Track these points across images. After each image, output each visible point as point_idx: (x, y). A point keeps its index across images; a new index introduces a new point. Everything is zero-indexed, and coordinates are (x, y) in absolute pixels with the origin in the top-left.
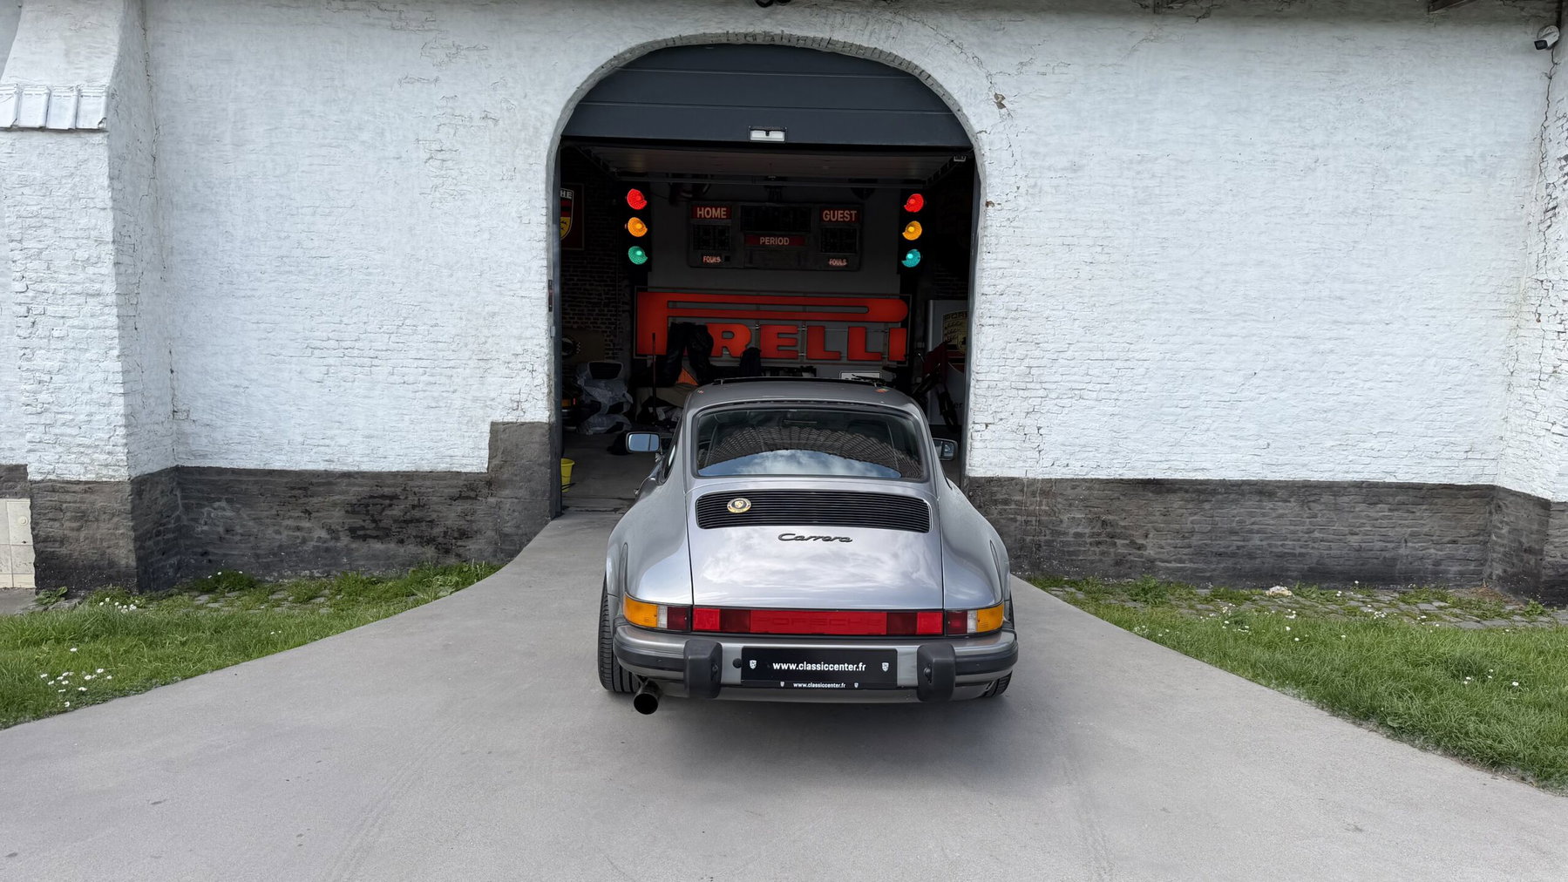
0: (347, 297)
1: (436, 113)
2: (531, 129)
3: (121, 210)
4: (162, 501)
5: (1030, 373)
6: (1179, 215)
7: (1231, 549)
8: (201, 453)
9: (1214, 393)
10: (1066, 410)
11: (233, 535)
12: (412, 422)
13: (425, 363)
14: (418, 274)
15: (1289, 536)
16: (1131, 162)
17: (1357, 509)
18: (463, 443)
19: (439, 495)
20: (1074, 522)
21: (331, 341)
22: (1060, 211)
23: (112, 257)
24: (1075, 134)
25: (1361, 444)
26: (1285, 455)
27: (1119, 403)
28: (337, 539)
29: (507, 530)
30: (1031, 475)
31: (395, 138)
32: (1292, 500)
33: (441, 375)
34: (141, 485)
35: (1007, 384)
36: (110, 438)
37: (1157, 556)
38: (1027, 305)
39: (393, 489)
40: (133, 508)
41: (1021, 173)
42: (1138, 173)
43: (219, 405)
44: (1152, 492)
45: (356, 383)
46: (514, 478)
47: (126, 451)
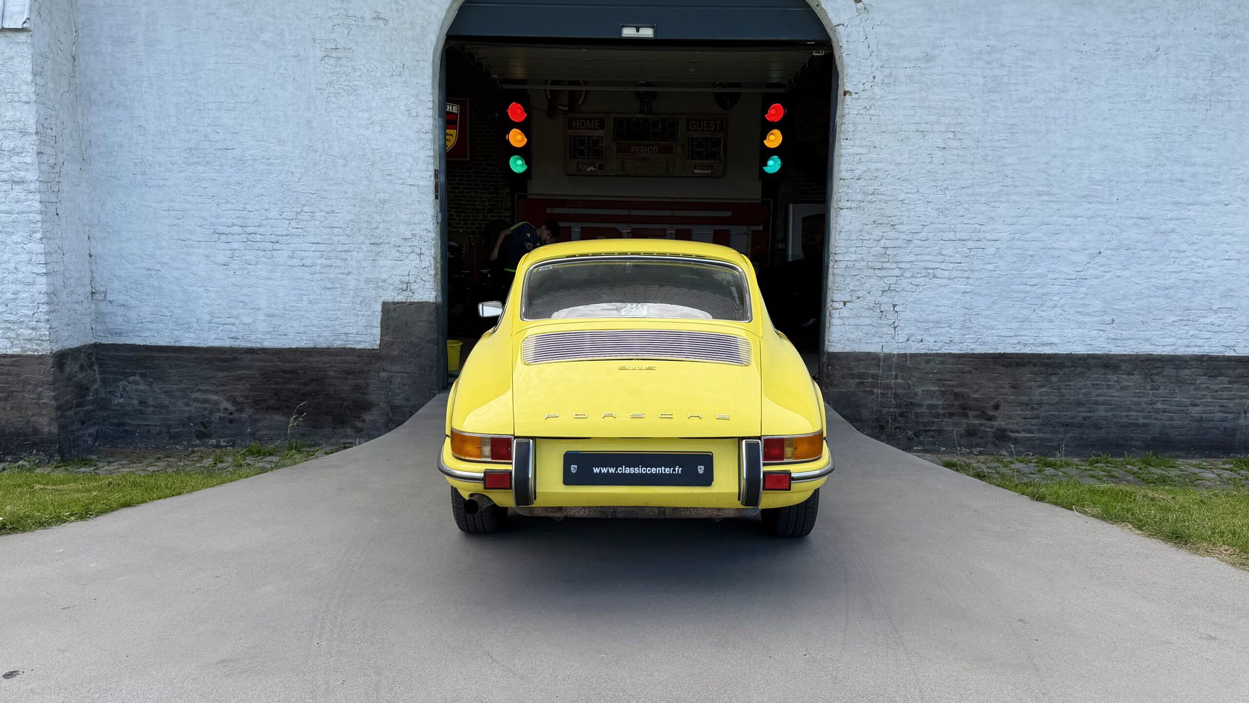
0: (250, 186)
1: (331, 13)
2: (419, 28)
3: (44, 104)
4: (81, 376)
5: (886, 253)
6: (1027, 102)
7: (1077, 419)
8: (118, 331)
9: (1060, 272)
10: (921, 288)
11: (146, 407)
12: (310, 302)
13: (322, 247)
14: (315, 164)
15: (1133, 407)
16: (981, 52)
17: (1198, 382)
18: (357, 322)
19: (335, 369)
20: (927, 394)
21: (234, 227)
22: (914, 100)
23: (35, 148)
24: (929, 26)
25: (1201, 320)
26: (1130, 330)
27: (971, 281)
28: (241, 410)
29: (398, 401)
30: (886, 351)
31: (293, 38)
32: (1134, 372)
33: (336, 258)
34: (62, 358)
35: (864, 264)
36: (34, 314)
37: (1007, 427)
38: (882, 189)
39: (293, 365)
40: (55, 379)
41: (877, 64)
42: (988, 63)
43: (134, 286)
44: (1003, 365)
45: (259, 266)
46: (404, 354)
47: (48, 326)
